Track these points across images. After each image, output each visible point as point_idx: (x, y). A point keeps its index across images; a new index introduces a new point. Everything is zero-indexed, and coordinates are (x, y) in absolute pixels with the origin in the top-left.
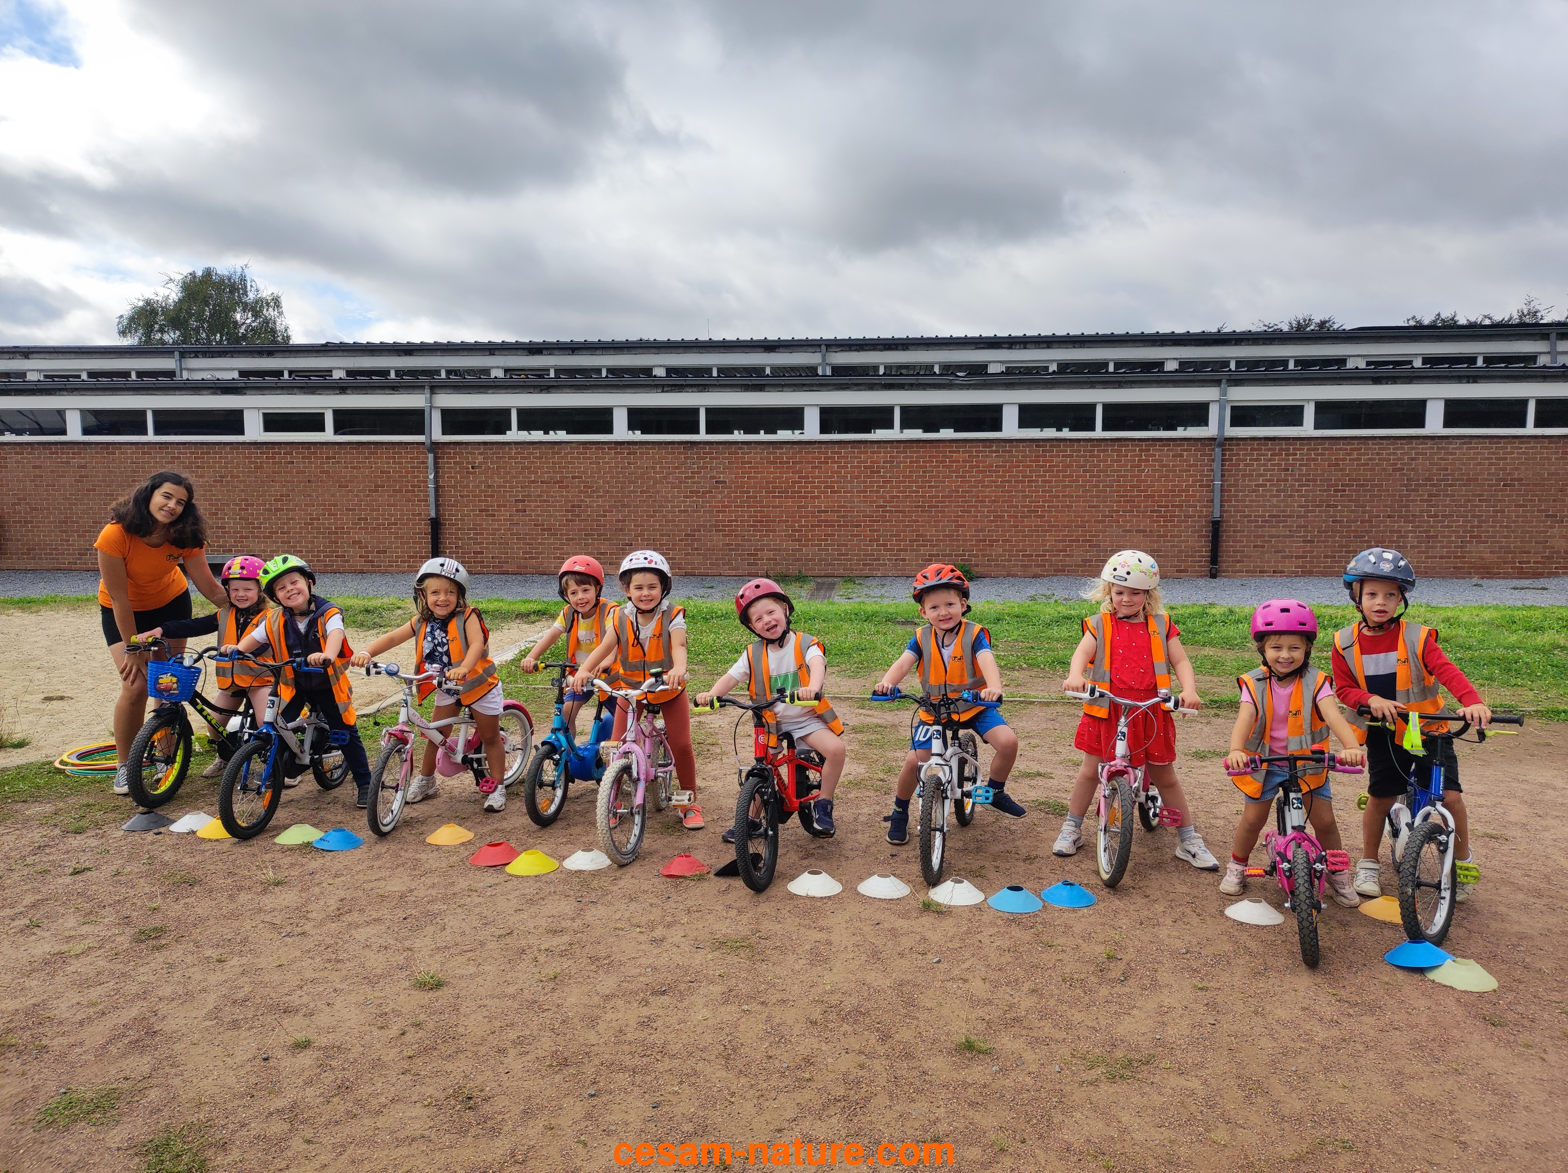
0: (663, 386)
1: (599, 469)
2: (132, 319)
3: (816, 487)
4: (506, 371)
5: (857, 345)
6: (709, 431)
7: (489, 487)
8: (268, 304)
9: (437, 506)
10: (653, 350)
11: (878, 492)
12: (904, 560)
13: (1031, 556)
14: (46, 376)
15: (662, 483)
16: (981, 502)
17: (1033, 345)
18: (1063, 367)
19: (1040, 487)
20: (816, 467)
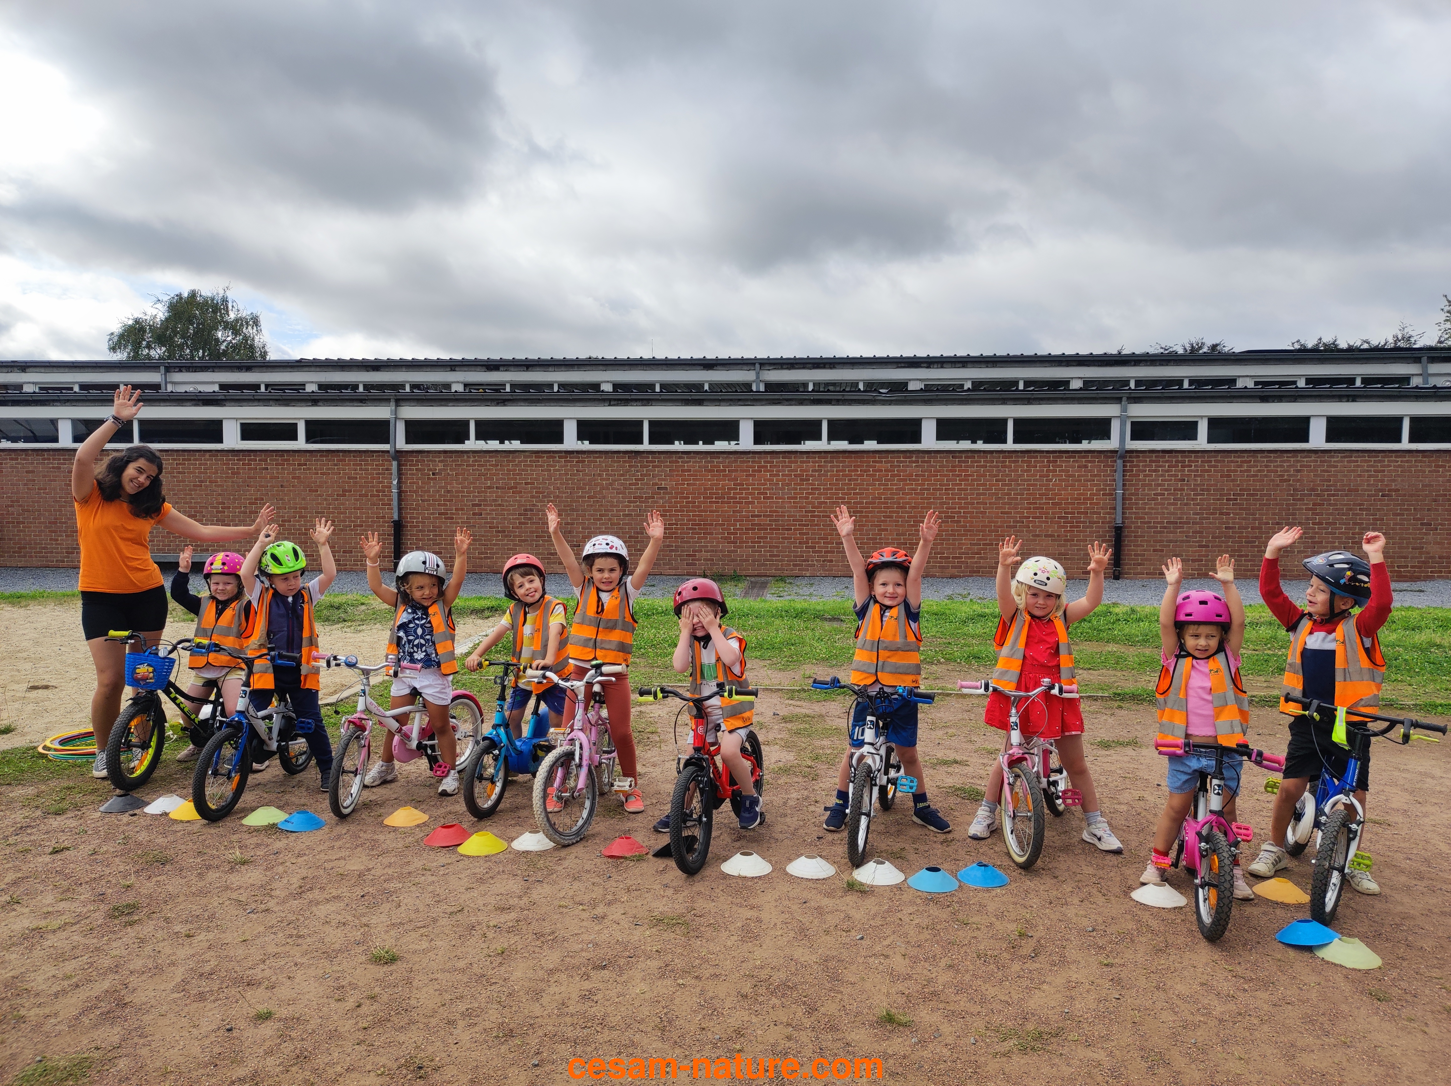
0: (610, 400)
1: (550, 476)
2: (121, 336)
3: (750, 494)
4: (466, 385)
5: (787, 364)
6: (652, 442)
7: (448, 492)
8: (247, 323)
9: (400, 509)
10: (601, 367)
11: (807, 498)
12: (831, 561)
13: (948, 558)
14: (41, 389)
15: (608, 489)
16: (902, 508)
17: (950, 365)
18: (978, 385)
19: (956, 494)
20: (750, 475)
